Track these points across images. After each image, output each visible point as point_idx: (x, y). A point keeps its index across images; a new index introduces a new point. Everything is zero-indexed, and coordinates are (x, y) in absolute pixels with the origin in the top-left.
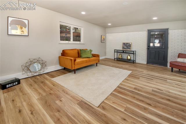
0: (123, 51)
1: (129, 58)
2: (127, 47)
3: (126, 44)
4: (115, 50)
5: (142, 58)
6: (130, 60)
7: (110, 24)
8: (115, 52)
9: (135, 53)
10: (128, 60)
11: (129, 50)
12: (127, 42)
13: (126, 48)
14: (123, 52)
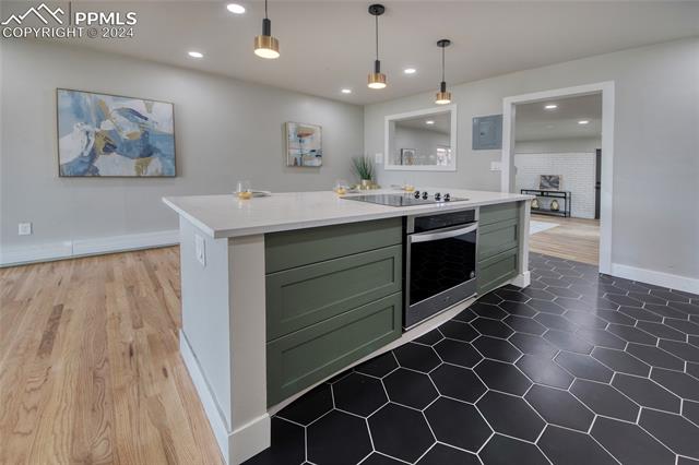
0: (542, 192)
1: (555, 206)
2: (550, 184)
3: (548, 178)
4: (521, 191)
5: (584, 208)
6: (557, 210)
9: (568, 195)
10: (553, 210)
11: (555, 190)
12: (551, 175)
13: (549, 186)
14: (542, 195)
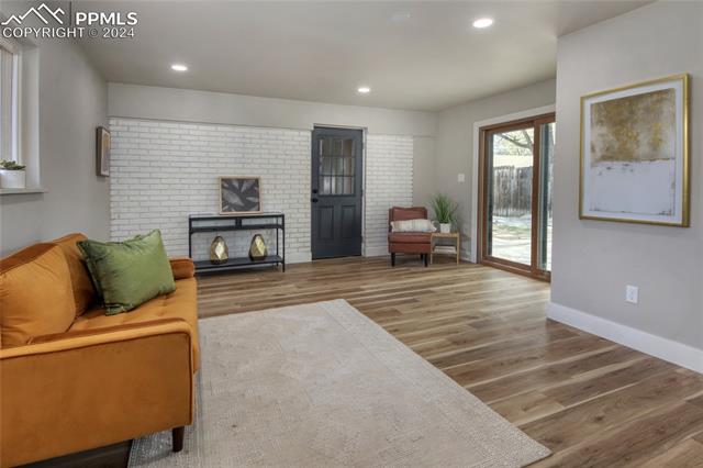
1: (261, 248)
2: (243, 196)
3: (236, 184)
4: (191, 220)
5: (298, 242)
6: (266, 257)
7: (179, 68)
8: (192, 231)
10: (259, 258)
11: (253, 212)
12: (240, 176)
13: (241, 204)
14: (240, 227)
